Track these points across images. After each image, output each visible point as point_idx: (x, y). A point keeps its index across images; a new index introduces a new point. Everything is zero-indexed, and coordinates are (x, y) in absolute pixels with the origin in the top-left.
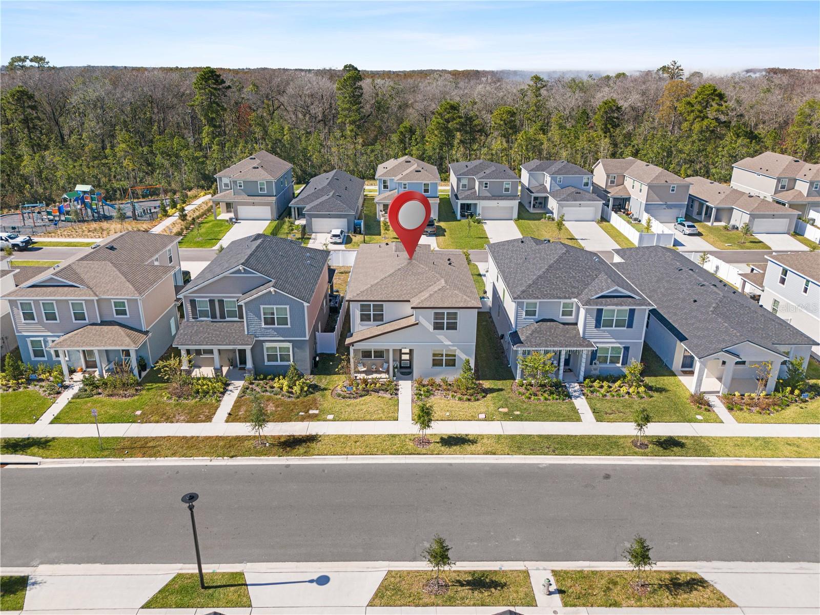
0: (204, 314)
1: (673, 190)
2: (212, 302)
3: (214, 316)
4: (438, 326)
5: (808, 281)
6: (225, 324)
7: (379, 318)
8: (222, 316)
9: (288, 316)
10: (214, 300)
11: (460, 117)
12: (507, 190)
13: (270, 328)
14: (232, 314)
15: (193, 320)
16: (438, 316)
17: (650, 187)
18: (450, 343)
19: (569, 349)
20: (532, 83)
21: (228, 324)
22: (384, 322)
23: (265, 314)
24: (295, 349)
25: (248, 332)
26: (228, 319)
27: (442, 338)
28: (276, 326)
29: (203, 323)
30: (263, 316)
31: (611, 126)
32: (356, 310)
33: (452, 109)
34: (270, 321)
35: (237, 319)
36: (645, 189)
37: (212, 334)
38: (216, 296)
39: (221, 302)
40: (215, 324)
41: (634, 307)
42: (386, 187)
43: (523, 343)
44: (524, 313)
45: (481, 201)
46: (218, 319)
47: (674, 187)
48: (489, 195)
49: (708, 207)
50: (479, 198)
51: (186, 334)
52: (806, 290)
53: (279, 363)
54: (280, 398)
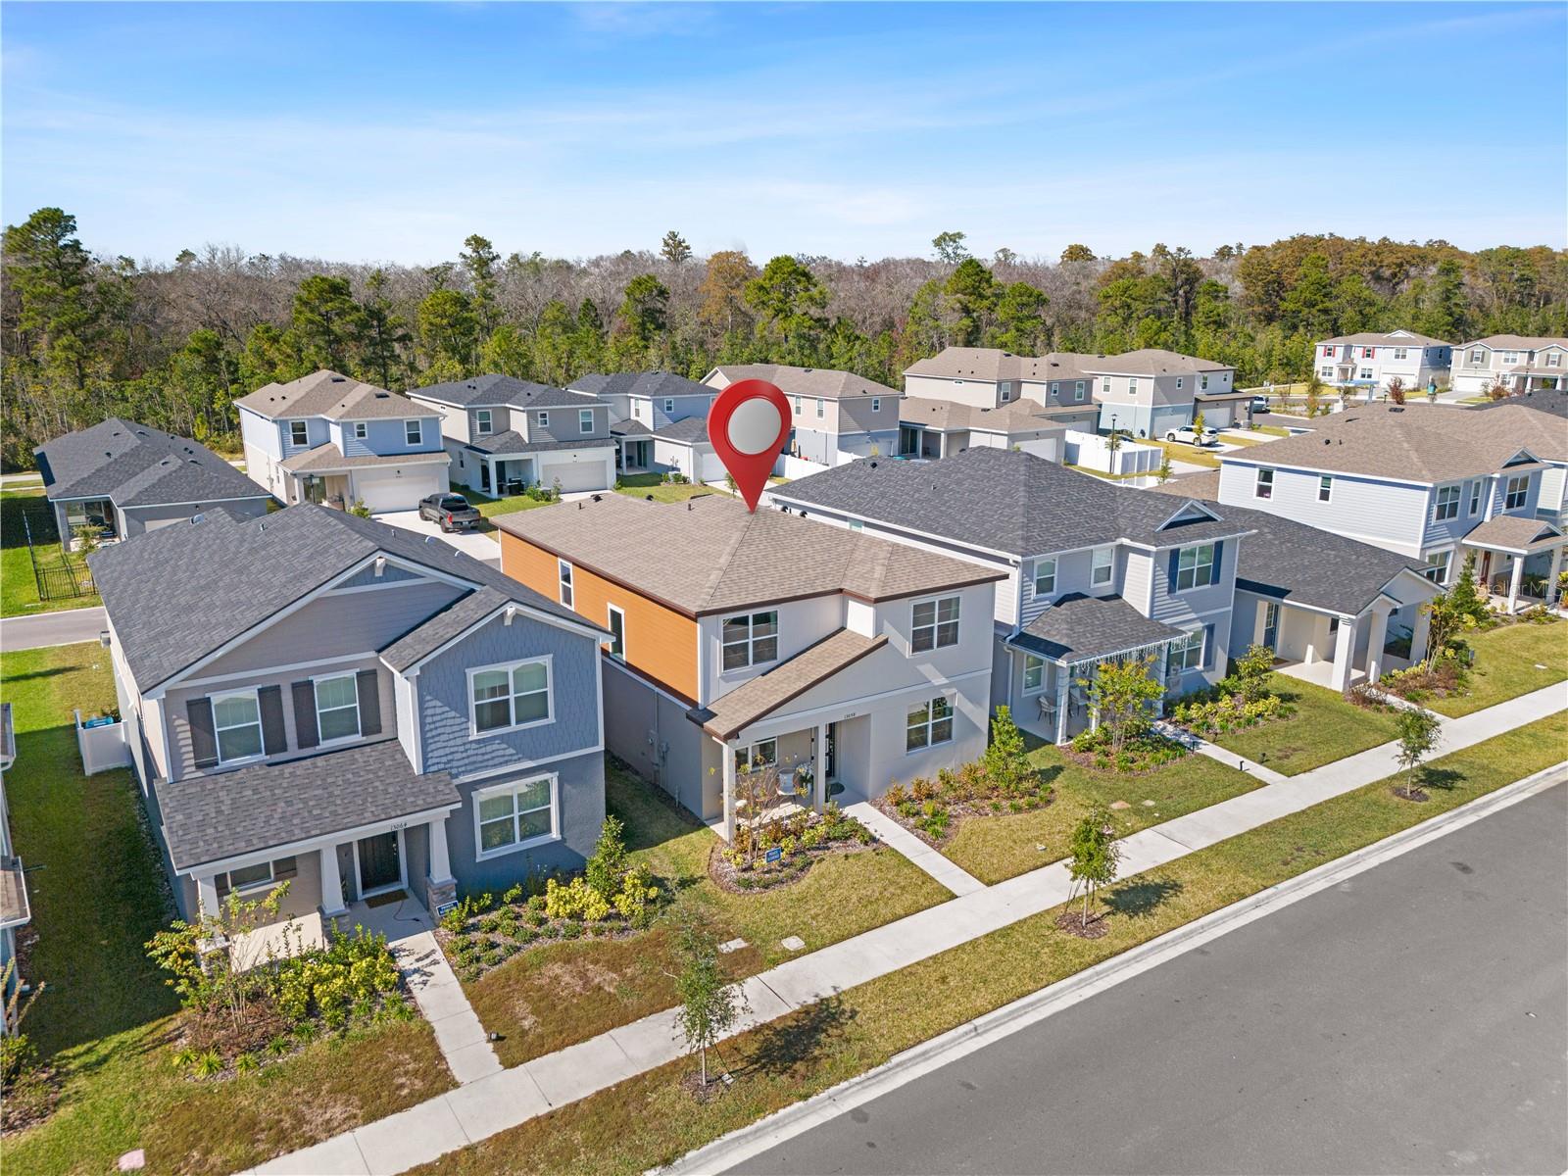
0: (241, 742)
1: (876, 408)
2: (269, 695)
3: (276, 744)
4: (921, 643)
5: (1327, 479)
6: (320, 761)
7: (766, 651)
8: (307, 739)
9: (550, 689)
10: (277, 689)
11: (356, 309)
12: (587, 426)
13: (494, 738)
14: (341, 724)
15: (200, 774)
16: (922, 613)
17: (844, 403)
18: (944, 681)
19: (1140, 647)
20: (468, 251)
21: (334, 759)
22: (780, 659)
23: (479, 695)
24: (567, 787)
25: (425, 767)
26: (325, 745)
27: (927, 669)
28: (514, 727)
29: (240, 774)
30: (472, 703)
31: (653, 326)
32: (713, 637)
33: (334, 293)
34: (495, 716)
35: (358, 738)
36: (832, 410)
37: (305, 801)
38: (282, 671)
39: (303, 690)
40: (288, 769)
41: (1222, 538)
42: (300, 439)
43: (1071, 650)
44: (1034, 587)
45: (539, 453)
46: (293, 751)
47: (877, 402)
48: (551, 439)
49: (926, 434)
50: (533, 447)
51: (201, 825)
52: (1325, 496)
53: (519, 845)
54: (597, 946)
